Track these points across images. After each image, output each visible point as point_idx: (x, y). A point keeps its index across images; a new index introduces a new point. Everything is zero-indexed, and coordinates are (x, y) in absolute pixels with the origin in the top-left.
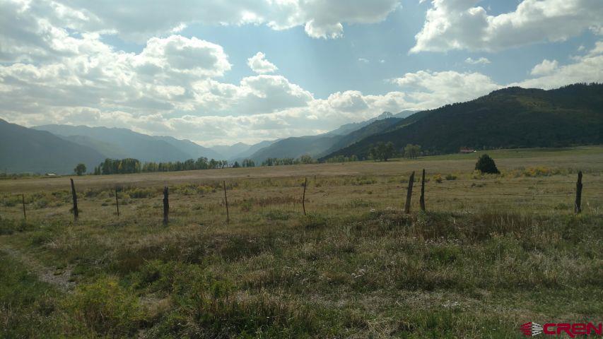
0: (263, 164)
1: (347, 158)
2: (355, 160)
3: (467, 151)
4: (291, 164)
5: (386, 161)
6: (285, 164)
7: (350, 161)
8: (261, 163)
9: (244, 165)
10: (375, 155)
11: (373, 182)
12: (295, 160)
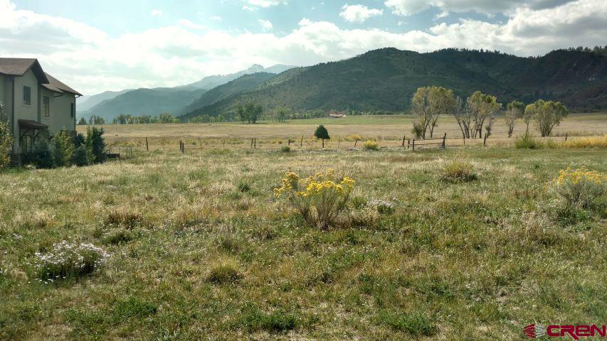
0: (115, 122)
1: (212, 118)
2: (221, 121)
3: (335, 115)
4: (148, 122)
5: (254, 123)
6: (141, 123)
7: (216, 121)
8: (112, 122)
9: (91, 122)
10: (242, 117)
11: (242, 143)
12: (152, 118)
